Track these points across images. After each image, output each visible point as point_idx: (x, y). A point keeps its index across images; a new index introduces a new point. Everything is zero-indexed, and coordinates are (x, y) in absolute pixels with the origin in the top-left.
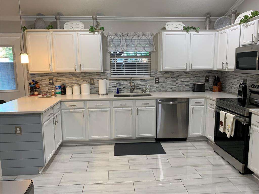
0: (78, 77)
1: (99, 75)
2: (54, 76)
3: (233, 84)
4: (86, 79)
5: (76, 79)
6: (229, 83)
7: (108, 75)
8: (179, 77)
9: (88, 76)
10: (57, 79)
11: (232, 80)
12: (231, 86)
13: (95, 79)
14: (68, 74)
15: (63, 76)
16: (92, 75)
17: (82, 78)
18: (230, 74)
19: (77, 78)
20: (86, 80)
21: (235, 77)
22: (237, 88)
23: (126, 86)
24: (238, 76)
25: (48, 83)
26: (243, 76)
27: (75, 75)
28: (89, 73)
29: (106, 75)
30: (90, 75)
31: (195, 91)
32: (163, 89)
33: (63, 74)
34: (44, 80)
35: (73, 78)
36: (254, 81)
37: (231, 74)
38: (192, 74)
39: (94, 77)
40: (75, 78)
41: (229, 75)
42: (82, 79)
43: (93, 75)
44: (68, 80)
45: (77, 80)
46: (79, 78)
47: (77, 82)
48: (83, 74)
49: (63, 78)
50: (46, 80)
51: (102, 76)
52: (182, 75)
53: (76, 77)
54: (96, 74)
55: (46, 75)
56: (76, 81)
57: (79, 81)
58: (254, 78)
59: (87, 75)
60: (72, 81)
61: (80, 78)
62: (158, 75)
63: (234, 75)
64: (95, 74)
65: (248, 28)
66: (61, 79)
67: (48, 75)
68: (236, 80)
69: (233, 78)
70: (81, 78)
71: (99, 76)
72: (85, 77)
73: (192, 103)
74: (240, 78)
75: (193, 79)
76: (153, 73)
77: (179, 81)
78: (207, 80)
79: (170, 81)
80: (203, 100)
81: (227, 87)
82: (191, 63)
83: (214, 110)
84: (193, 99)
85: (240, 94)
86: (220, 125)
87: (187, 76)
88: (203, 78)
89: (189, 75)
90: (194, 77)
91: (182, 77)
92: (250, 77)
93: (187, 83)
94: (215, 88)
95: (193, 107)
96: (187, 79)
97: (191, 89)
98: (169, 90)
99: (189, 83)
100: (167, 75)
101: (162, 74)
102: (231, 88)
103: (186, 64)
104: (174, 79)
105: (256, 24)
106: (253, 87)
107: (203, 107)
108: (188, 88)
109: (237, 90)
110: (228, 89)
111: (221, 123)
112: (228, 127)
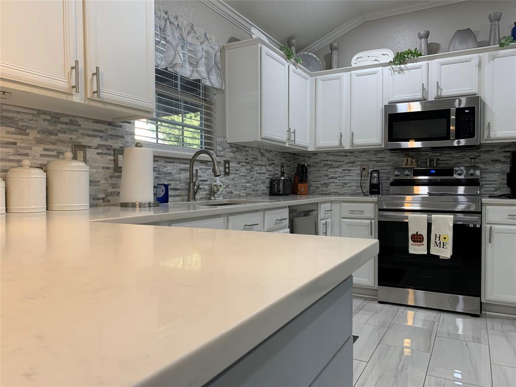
0: (23, 131)
1: (102, 134)
3: (332, 178)
4: (55, 144)
5: (12, 140)
6: (321, 177)
8: (255, 162)
9: (65, 133)
11: (327, 170)
12: (326, 181)
13: (90, 147)
16: (77, 131)
17: (39, 136)
18: (320, 161)
19: (18, 137)
20: (54, 147)
21: (335, 164)
22: (342, 183)
23: (173, 180)
24: (344, 162)
26: (359, 161)
27: (11, 119)
28: (67, 120)
29: (123, 137)
30: (71, 131)
31: (281, 193)
32: (235, 190)
36: (386, 166)
37: (323, 161)
38: (267, 158)
39: (85, 141)
40: (8, 133)
41: (317, 163)
42: (39, 142)
43: (81, 131)
45: (15, 144)
46: (28, 134)
47: (14, 154)
48: (45, 120)
51: (112, 139)
52: (257, 159)
53: (13, 130)
54: (94, 130)
56: (11, 150)
57: (26, 151)
58: (386, 162)
59: (59, 126)
61: (31, 137)
63: (330, 161)
64: (89, 129)
65: (404, 73)
68: (340, 170)
69: (330, 167)
70: (36, 138)
71: (101, 137)
72: (51, 133)
73: (322, 214)
74: (350, 165)
75: (270, 168)
76: (219, 148)
77: (255, 173)
78: (283, 174)
79: (243, 170)
80: (329, 205)
81: (314, 184)
82: (292, 131)
83: (369, 221)
84: (323, 206)
85: (375, 189)
86: (410, 242)
87: (262, 160)
88: (279, 168)
89: (265, 159)
90: (270, 165)
91: (258, 162)
92: (377, 162)
93: (263, 177)
94: (301, 187)
95: (324, 222)
96: (264, 170)
97: (267, 191)
98: (243, 193)
99: (266, 177)
100: (240, 156)
101: (233, 152)
102: (327, 185)
103: (289, 131)
104: (248, 167)
105: (424, 68)
106: (397, 175)
107: (329, 220)
108: (264, 188)
109: (343, 186)
110: (318, 188)
111: (418, 238)
112: (442, 240)
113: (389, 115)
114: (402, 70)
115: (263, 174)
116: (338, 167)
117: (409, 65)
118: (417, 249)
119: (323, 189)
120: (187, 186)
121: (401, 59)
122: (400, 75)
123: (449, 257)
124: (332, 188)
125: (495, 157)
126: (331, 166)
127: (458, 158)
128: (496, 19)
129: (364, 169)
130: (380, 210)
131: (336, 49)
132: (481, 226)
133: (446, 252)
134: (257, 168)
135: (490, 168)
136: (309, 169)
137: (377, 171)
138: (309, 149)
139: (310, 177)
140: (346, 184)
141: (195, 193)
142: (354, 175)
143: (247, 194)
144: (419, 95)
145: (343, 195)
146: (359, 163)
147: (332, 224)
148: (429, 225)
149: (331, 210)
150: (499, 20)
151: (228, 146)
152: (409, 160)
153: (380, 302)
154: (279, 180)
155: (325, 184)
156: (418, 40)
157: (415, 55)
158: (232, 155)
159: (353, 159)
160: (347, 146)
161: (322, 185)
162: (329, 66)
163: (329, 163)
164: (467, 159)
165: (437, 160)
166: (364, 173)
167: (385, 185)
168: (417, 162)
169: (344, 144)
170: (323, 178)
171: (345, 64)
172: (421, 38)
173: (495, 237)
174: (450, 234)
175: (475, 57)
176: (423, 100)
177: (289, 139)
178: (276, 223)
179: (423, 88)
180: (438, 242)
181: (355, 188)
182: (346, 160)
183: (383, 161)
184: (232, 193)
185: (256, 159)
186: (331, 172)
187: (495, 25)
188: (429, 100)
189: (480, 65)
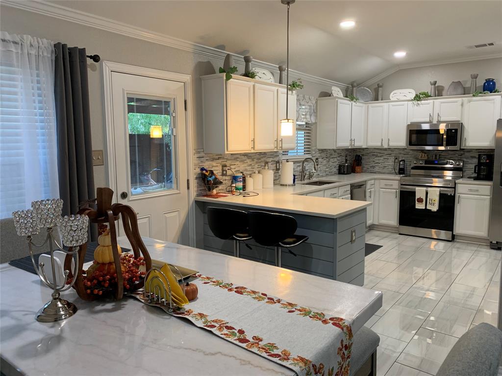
0: (253, 160)
2: (227, 159)
3: (377, 163)
4: (260, 163)
5: (250, 164)
7: (280, 156)
10: (231, 165)
11: (374, 158)
14: (243, 155)
15: (238, 159)
16: (266, 157)
21: (379, 155)
22: (383, 166)
24: (385, 154)
25: (219, 173)
27: (251, 156)
31: (346, 173)
33: (237, 156)
34: (215, 166)
35: (247, 163)
36: (409, 158)
38: (338, 153)
39: (267, 160)
40: (250, 161)
41: (368, 154)
42: (257, 163)
44: (243, 166)
46: (255, 161)
49: (237, 163)
50: (217, 166)
55: (219, 158)
60: (247, 167)
62: (318, 155)
65: (420, 106)
66: (235, 165)
67: (220, 158)
68: (382, 158)
73: (368, 186)
74: (388, 155)
75: (339, 159)
76: (314, 152)
77: (331, 162)
78: (346, 160)
79: (325, 162)
80: (373, 181)
81: (366, 166)
82: (353, 139)
83: (395, 190)
84: (369, 182)
85: (401, 171)
86: (416, 202)
87: (335, 155)
88: (344, 158)
89: (336, 154)
90: (339, 157)
91: (332, 156)
92: (404, 154)
93: (335, 164)
94: (358, 169)
95: (370, 190)
96: (336, 160)
97: (337, 172)
98: (324, 174)
99: (336, 164)
100: (323, 155)
101: (320, 153)
102: (374, 167)
103: (351, 140)
104: (328, 160)
105: (432, 104)
106: (415, 164)
107: (373, 189)
108: (335, 170)
109: (384, 168)
110: (368, 168)
111: (420, 200)
112: (433, 202)
113: (410, 130)
114: (418, 104)
115: (335, 163)
116: (381, 157)
117: (423, 102)
118: (419, 206)
119: (370, 169)
120: (301, 174)
121: (418, 98)
122: (417, 107)
123: (436, 210)
124: (377, 169)
125: (472, 155)
126: (377, 156)
127: (452, 154)
128: (475, 77)
129: (396, 158)
130: (401, 185)
131: (381, 87)
132: (455, 194)
133: (434, 208)
134: (332, 160)
135: (470, 161)
136: (363, 157)
137: (404, 161)
138: (363, 147)
139: (363, 162)
140: (386, 167)
141: (304, 177)
142: (391, 162)
143: (327, 175)
144: (428, 120)
145: (384, 173)
146: (394, 155)
147: (375, 191)
148: (427, 193)
149: (374, 184)
150: (476, 78)
151: (318, 150)
152: (423, 154)
153: (400, 234)
154: (344, 166)
155: (372, 166)
156: (430, 86)
157: (427, 96)
158: (319, 155)
159: (390, 152)
160: (386, 146)
161: (371, 167)
162: (376, 99)
163: (375, 154)
164: (457, 155)
165: (439, 155)
166: (396, 161)
167: (409, 168)
168: (427, 155)
169: (383, 145)
170: (371, 163)
171: (386, 98)
172: (432, 84)
173: (462, 201)
174: (437, 198)
175: (459, 100)
176: (430, 122)
177: (351, 145)
178: (344, 193)
179: (430, 115)
180: (431, 203)
181: (391, 169)
182: (386, 152)
183: (408, 154)
184: (319, 175)
185: (331, 155)
186: (376, 159)
187: (474, 81)
188: (434, 123)
189: (462, 105)
